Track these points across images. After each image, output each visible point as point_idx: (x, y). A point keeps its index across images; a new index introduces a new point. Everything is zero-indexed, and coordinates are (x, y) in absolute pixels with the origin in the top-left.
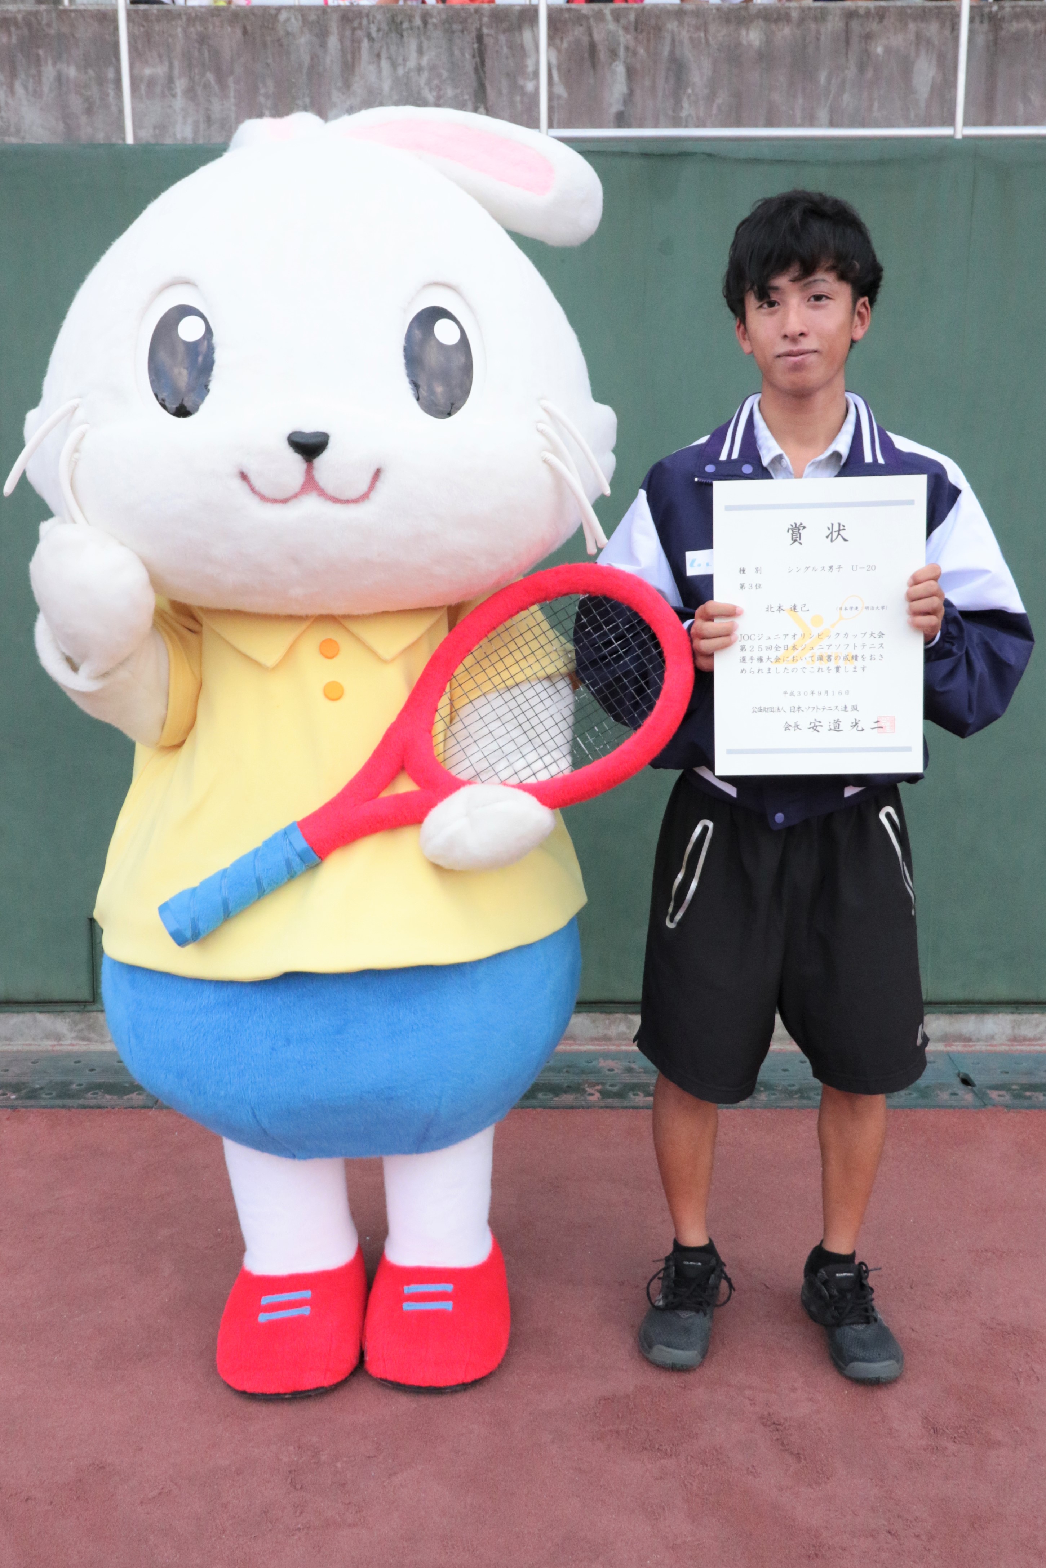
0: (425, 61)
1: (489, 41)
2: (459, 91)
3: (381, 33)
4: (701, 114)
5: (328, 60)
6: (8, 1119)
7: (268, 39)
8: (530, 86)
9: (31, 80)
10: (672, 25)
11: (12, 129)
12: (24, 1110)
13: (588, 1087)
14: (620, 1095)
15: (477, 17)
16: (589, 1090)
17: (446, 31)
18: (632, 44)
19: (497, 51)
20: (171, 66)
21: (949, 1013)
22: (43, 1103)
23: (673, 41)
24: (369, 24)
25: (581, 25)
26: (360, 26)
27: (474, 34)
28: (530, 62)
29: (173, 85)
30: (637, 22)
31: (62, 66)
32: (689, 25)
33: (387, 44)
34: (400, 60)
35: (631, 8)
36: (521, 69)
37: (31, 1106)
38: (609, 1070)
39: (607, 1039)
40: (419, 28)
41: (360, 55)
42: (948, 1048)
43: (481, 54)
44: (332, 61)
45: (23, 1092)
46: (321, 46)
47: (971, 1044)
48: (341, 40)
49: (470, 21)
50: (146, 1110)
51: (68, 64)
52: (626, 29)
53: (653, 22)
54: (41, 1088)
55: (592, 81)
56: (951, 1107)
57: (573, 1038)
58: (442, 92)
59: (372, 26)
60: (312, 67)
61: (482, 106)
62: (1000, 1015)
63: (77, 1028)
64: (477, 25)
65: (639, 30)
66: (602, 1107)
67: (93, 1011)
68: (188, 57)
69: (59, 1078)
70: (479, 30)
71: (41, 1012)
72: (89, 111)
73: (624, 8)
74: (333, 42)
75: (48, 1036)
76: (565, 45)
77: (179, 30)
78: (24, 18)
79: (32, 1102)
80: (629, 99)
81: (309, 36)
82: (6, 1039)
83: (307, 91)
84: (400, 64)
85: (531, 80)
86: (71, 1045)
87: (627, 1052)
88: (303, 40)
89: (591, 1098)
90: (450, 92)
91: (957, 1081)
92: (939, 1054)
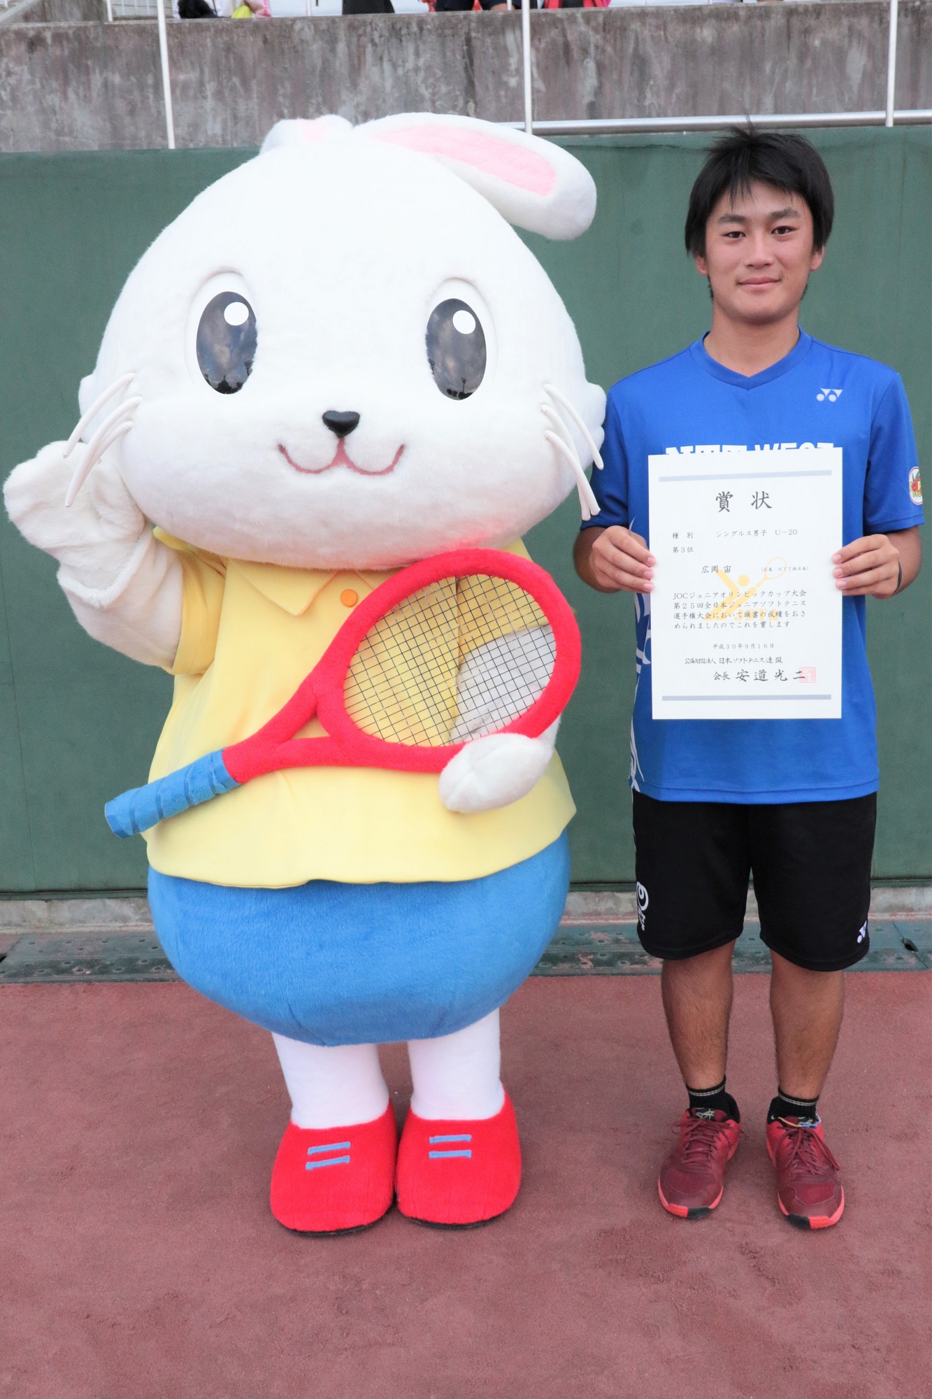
0: (421, 62)
1: (476, 44)
2: (451, 87)
3: (383, 39)
4: (662, 103)
5: (338, 64)
6: (84, 992)
7: (285, 46)
8: (513, 82)
9: (81, 87)
10: (635, 26)
11: (66, 130)
12: (97, 983)
13: (581, 956)
14: (610, 963)
15: (465, 22)
16: (583, 960)
17: (439, 36)
18: (601, 42)
19: (484, 52)
20: (202, 72)
21: (894, 887)
22: (113, 977)
23: (637, 38)
24: (372, 31)
25: (557, 28)
26: (364, 33)
27: (463, 38)
28: (513, 61)
29: (203, 89)
30: (605, 24)
31: (110, 75)
32: (650, 25)
33: (388, 48)
34: (400, 62)
35: (600, 12)
36: (505, 67)
37: (103, 981)
38: (599, 941)
39: (597, 914)
40: (415, 34)
41: (365, 59)
42: (893, 917)
43: (470, 55)
44: (341, 64)
45: (97, 968)
46: (331, 51)
47: (913, 913)
48: (348, 46)
49: (460, 26)
51: (114, 73)
52: (596, 30)
53: (619, 24)
54: (112, 965)
55: (566, 76)
56: (897, 969)
57: (568, 914)
58: (436, 89)
59: (375, 32)
60: (324, 69)
61: (472, 100)
64: (465, 30)
65: (607, 31)
66: (594, 974)
68: (216, 63)
69: (126, 955)
70: (468, 34)
71: (109, 898)
72: (132, 112)
73: (593, 12)
74: (341, 47)
75: (116, 919)
76: (543, 45)
77: (208, 40)
78: (74, 33)
79: (104, 977)
80: (599, 91)
81: (320, 43)
82: (80, 921)
83: (320, 91)
84: (400, 65)
85: (514, 77)
86: (137, 926)
87: (615, 926)
88: (315, 47)
89: (584, 966)
90: (444, 89)
91: (902, 947)
92: (886, 922)
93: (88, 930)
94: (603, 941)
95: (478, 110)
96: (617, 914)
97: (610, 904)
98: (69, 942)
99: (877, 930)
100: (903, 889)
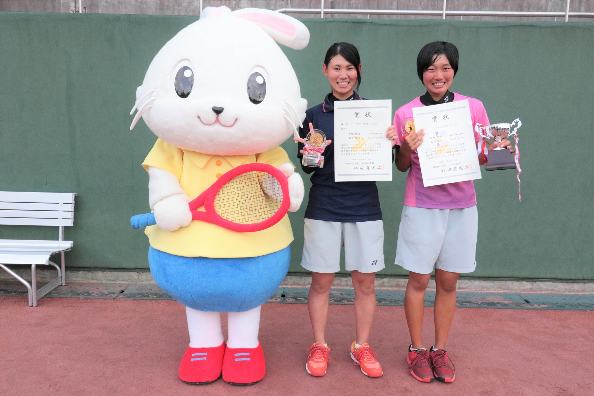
12: (159, 300)
37: (161, 299)
54: (162, 295)
93: (152, 283)
94: (336, 294)
96: (341, 285)
97: (339, 282)
98: (146, 287)
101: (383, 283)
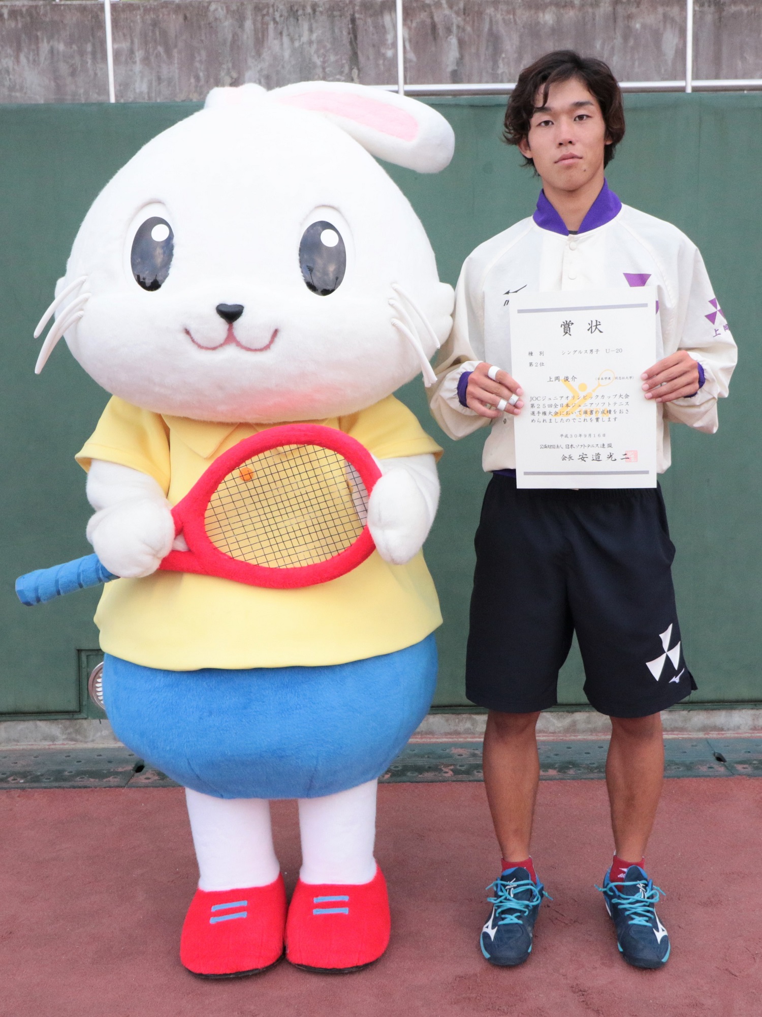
0: (314, 37)
1: (359, 23)
2: (339, 57)
3: (282, 18)
4: (512, 71)
5: (245, 37)
6: (19, 796)
7: (202, 23)
8: (389, 53)
9: (31, 53)
10: (490, 11)
11: (18, 87)
12: (30, 790)
13: (444, 767)
14: (468, 772)
15: (351, 6)
16: (445, 770)
17: (329, 16)
18: (462, 23)
19: (366, 30)
20: (132, 42)
21: (706, 710)
22: (43, 785)
23: (491, 21)
24: (274, 12)
25: (425, 11)
26: (268, 13)
27: (349, 18)
28: (390, 37)
29: (133, 55)
30: (464, 9)
31: (55, 43)
32: (502, 10)
33: (287, 25)
34: (296, 36)
36: (383, 42)
37: (37, 788)
38: (459, 755)
39: (457, 733)
40: (310, 14)
41: (268, 33)
42: (707, 736)
43: (354, 31)
44: (248, 38)
45: (29, 777)
46: (240, 27)
47: (723, 732)
48: (254, 23)
49: (346, 9)
50: (121, 789)
51: (59, 42)
52: (457, 13)
53: (476, 9)
54: (42, 775)
55: (433, 49)
56: (709, 776)
58: (326, 58)
60: (234, 41)
61: (355, 68)
62: (744, 711)
63: (67, 732)
64: (351, 12)
65: (466, 15)
66: (454, 781)
67: (79, 719)
68: (144, 36)
69: (54, 768)
70: (353, 15)
71: (40, 720)
72: (73, 74)
74: (248, 24)
75: (45, 739)
76: (414, 25)
77: (138, 17)
78: (27, 10)
79: (36, 785)
80: (460, 61)
81: (231, 21)
82: (14, 740)
83: (230, 59)
84: (296, 39)
85: (391, 49)
86: (63, 744)
87: (472, 743)
88: (226, 24)
89: (446, 775)
90: (332, 58)
91: (713, 759)
92: (699, 740)
93: (21, 747)
94: (462, 755)
95: (361, 75)
96: (473, 734)
97: (468, 725)
98: (5, 757)
99: (693, 746)
100: (715, 711)
101: (574, 723)
